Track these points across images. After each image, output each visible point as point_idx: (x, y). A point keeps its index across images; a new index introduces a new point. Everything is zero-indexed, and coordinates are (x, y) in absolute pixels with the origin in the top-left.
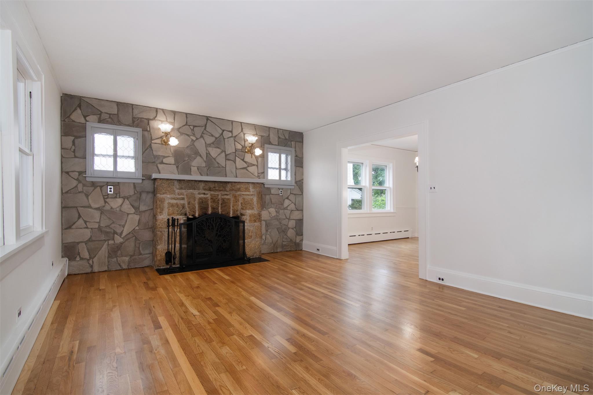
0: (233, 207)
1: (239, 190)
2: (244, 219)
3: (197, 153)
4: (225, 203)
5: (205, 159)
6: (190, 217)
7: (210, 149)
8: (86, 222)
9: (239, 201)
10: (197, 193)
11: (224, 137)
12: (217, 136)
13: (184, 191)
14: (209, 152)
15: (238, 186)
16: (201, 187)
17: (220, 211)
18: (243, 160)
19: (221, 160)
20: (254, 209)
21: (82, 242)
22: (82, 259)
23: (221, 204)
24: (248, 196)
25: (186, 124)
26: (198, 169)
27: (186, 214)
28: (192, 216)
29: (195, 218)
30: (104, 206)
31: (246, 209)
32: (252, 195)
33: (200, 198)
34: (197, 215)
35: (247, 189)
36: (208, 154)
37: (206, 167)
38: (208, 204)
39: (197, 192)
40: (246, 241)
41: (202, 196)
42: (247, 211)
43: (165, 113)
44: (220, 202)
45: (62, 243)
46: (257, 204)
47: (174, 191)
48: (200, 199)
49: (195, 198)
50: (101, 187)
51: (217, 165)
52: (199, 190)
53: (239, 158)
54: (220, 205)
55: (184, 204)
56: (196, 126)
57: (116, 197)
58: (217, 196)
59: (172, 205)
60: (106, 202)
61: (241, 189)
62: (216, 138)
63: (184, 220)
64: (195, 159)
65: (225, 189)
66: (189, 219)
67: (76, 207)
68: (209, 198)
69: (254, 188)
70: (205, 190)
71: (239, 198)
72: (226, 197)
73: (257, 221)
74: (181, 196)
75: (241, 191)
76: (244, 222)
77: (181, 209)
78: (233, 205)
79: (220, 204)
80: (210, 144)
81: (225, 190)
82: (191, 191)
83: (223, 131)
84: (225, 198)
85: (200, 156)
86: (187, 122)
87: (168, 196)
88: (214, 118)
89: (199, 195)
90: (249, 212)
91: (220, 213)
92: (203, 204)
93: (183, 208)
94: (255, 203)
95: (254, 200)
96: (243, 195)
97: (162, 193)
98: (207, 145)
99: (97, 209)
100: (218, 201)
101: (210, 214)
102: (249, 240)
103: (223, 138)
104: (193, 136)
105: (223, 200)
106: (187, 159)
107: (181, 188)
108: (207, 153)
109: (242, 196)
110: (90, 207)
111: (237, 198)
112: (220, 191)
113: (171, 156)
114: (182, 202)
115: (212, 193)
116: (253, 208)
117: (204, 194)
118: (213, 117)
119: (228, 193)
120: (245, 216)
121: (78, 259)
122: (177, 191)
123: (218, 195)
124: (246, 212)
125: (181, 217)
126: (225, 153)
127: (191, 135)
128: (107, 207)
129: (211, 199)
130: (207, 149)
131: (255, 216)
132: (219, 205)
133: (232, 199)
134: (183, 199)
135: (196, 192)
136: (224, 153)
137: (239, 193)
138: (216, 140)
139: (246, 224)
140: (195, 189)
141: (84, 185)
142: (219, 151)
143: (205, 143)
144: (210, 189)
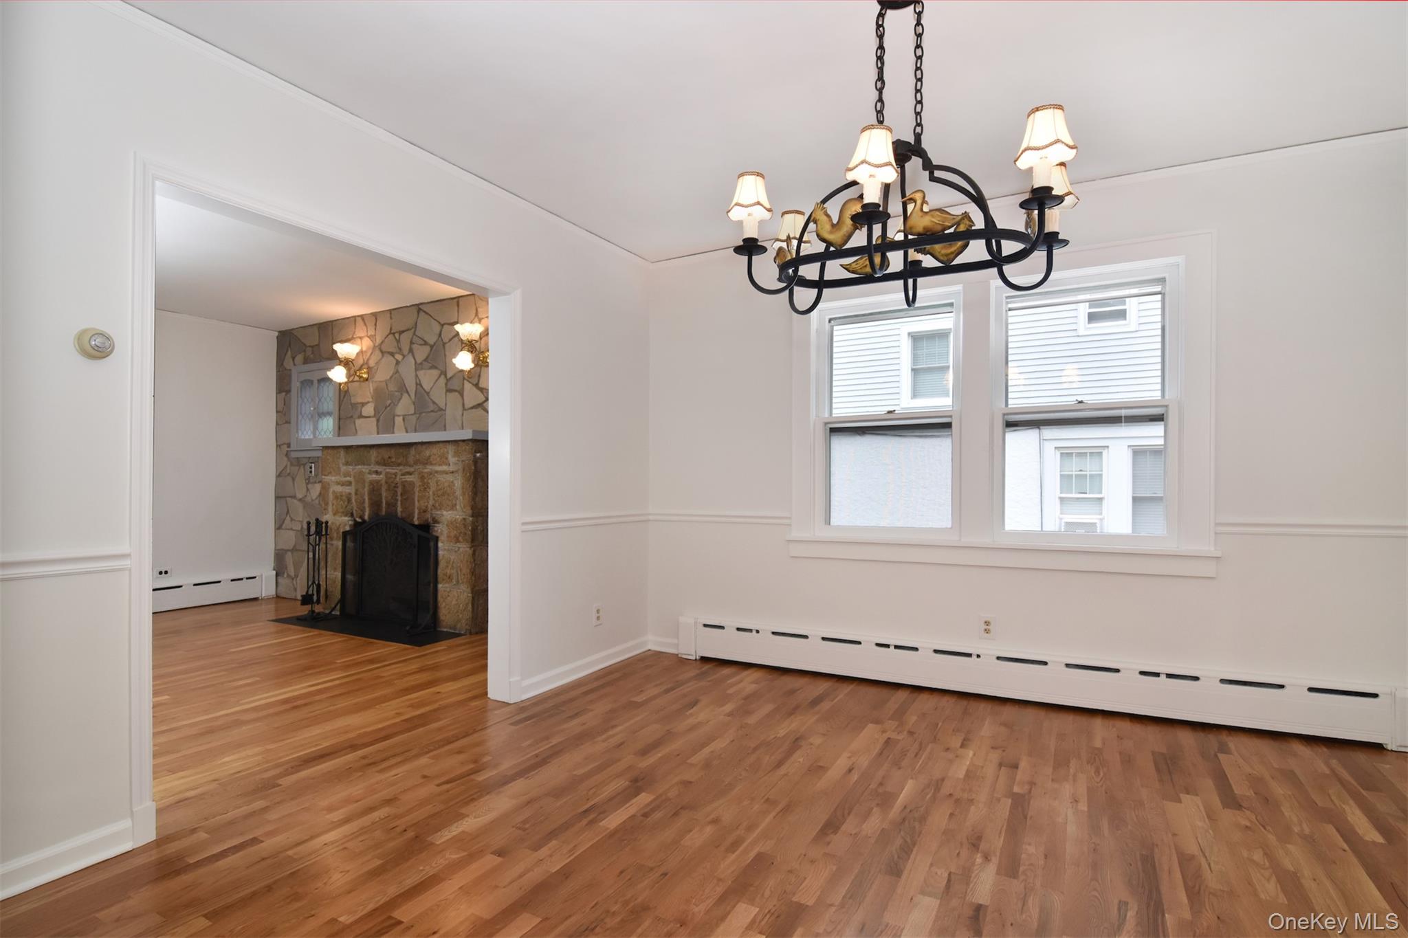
0: (418, 501)
1: (427, 462)
2: (437, 531)
3: (403, 389)
4: (407, 490)
5: (413, 397)
6: (359, 520)
7: (421, 373)
8: (292, 520)
9: (430, 489)
10: (367, 471)
11: (444, 341)
12: (432, 341)
13: (351, 467)
14: (420, 381)
15: (427, 453)
16: (373, 459)
17: (399, 509)
18: (477, 385)
19: (438, 396)
20: (456, 509)
21: (288, 550)
22: (289, 576)
23: (401, 494)
24: (444, 475)
25: (390, 333)
26: (404, 420)
27: (352, 515)
28: (360, 517)
29: (364, 521)
30: (306, 496)
31: (441, 508)
32: (452, 472)
33: (370, 481)
34: (366, 517)
35: (444, 460)
36: (418, 386)
37: (415, 413)
38: (381, 494)
39: (367, 469)
40: (440, 586)
41: (374, 476)
42: (445, 513)
43: (366, 321)
44: (399, 490)
45: (275, 550)
46: (464, 494)
47: (339, 468)
48: (371, 483)
49: (364, 481)
50: (304, 465)
51: (432, 407)
52: (370, 465)
53: (470, 382)
54: (399, 498)
55: (350, 494)
56: (403, 332)
57: (315, 482)
58: (394, 476)
59: (337, 497)
60: (308, 490)
61: (432, 457)
62: (432, 347)
63: (350, 525)
64: (400, 399)
65: (406, 460)
66: (356, 524)
67: (285, 497)
68: (383, 482)
69: (456, 454)
70: (378, 463)
71: (430, 481)
72: (408, 480)
73: (460, 538)
74: (348, 479)
75: (431, 464)
76: (437, 539)
77: (346, 503)
78: (419, 496)
79: (399, 494)
80: (421, 364)
81: (407, 464)
82: (360, 467)
83: (443, 325)
84: (406, 481)
85: (408, 392)
86: (391, 329)
87: (333, 478)
88: (428, 303)
89: (369, 476)
90: (447, 515)
91: (399, 514)
92: (375, 489)
93: (348, 503)
94: (458, 493)
95: (456, 485)
96: (437, 472)
97: (326, 474)
98: (418, 367)
99: (300, 500)
100: (395, 487)
101: (384, 516)
102: (447, 585)
103: (442, 343)
104: (399, 353)
105: (404, 484)
106: (389, 402)
107: (347, 464)
108: (417, 384)
109: (436, 475)
110: (294, 497)
111: (425, 480)
112: (399, 465)
113: (371, 400)
114: (347, 490)
115: (389, 470)
116: (453, 507)
117: (377, 473)
118: (426, 301)
119: (412, 469)
120: (440, 525)
121: (285, 576)
122: (343, 468)
123: (396, 474)
124: (443, 515)
125: (347, 518)
126: (446, 377)
127: (396, 353)
128: (308, 499)
129: (386, 483)
130: (417, 376)
131: (456, 527)
132: (397, 496)
133: (418, 483)
134: (349, 484)
135: (365, 469)
136: (443, 376)
137: (429, 468)
138: (431, 350)
139: (440, 545)
140: (364, 464)
141: (292, 465)
142: (435, 373)
143: (416, 363)
144: (384, 463)
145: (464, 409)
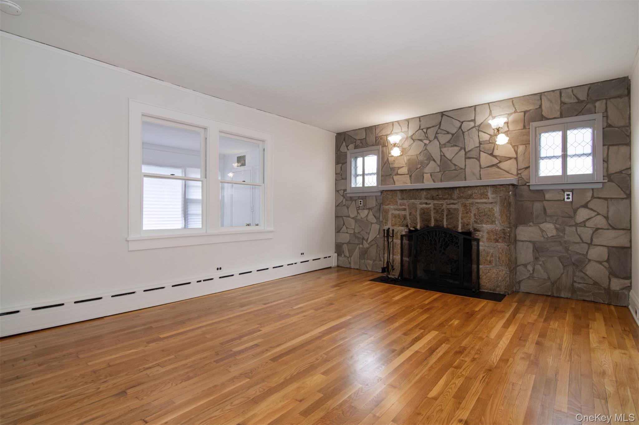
0: (462, 219)
1: (470, 197)
2: (478, 236)
3: (430, 158)
4: (451, 214)
5: (439, 163)
6: (412, 229)
7: (444, 150)
8: (347, 228)
9: (471, 212)
10: (419, 203)
11: (464, 131)
12: (454, 131)
13: (406, 201)
14: (444, 154)
15: (470, 192)
16: (423, 196)
17: (445, 223)
18: (491, 154)
19: (460, 161)
20: (495, 224)
21: (345, 243)
22: (345, 256)
23: (447, 215)
24: (485, 205)
25: (419, 129)
26: (431, 175)
27: (407, 226)
28: (414, 228)
29: (416, 230)
30: (357, 216)
31: (482, 222)
32: (492, 203)
33: (421, 208)
34: (418, 227)
35: (486, 196)
36: (443, 157)
37: (440, 171)
38: (430, 215)
39: (418, 201)
40: (481, 266)
41: (424, 206)
42: (484, 225)
43: (400, 124)
44: (445, 213)
45: (336, 243)
46: (502, 215)
47: (397, 202)
48: (422, 209)
49: (416, 208)
50: (355, 200)
51: (453, 167)
52: (420, 199)
53: (485, 153)
54: (445, 217)
55: (405, 215)
56: (430, 128)
57: (364, 209)
58: (441, 205)
59: (395, 216)
60: (358, 213)
61: (473, 195)
62: (453, 135)
63: (406, 232)
64: (428, 164)
65: (451, 197)
66: (410, 231)
67: (342, 217)
68: (432, 209)
69: (494, 192)
70: (427, 199)
71: (471, 208)
72: (453, 207)
73: (500, 240)
74: (403, 207)
75: (473, 198)
76: (478, 240)
77: (403, 220)
78: (462, 217)
79: (445, 215)
80: (445, 144)
81: (452, 199)
82: (413, 200)
83: (462, 122)
84: (451, 208)
85: (434, 160)
86: (420, 127)
87: (392, 207)
88: (450, 111)
89: (420, 205)
90: (486, 227)
91: (445, 226)
92: (425, 214)
93: (404, 220)
94: (497, 214)
95: (495, 210)
96: (478, 203)
97: (387, 204)
98: (441, 146)
99: (353, 218)
100: (442, 211)
101: (433, 227)
102: (487, 266)
103: (461, 132)
104: (426, 140)
105: (449, 210)
106: (420, 166)
107: (403, 199)
108: (441, 156)
109: (476, 204)
110: (349, 217)
111: (468, 208)
112: (445, 199)
113: (405, 165)
114: (403, 213)
115: (436, 202)
116: (493, 222)
117: (426, 203)
118: (449, 110)
119: (455, 202)
120: (481, 232)
121: (343, 256)
122: (400, 202)
123: (442, 205)
124: (483, 227)
125: (403, 228)
126: (465, 150)
127: (424, 139)
128: (359, 217)
129: (434, 209)
130: (441, 151)
131: (496, 234)
132: (443, 216)
133: (461, 209)
134: (405, 210)
135: (417, 202)
136: (463, 150)
137: (471, 201)
138: (452, 137)
139: (481, 243)
140: (416, 199)
141: (346, 200)
142: (457, 149)
143: (440, 144)
144: (433, 198)
145: (481, 167)
